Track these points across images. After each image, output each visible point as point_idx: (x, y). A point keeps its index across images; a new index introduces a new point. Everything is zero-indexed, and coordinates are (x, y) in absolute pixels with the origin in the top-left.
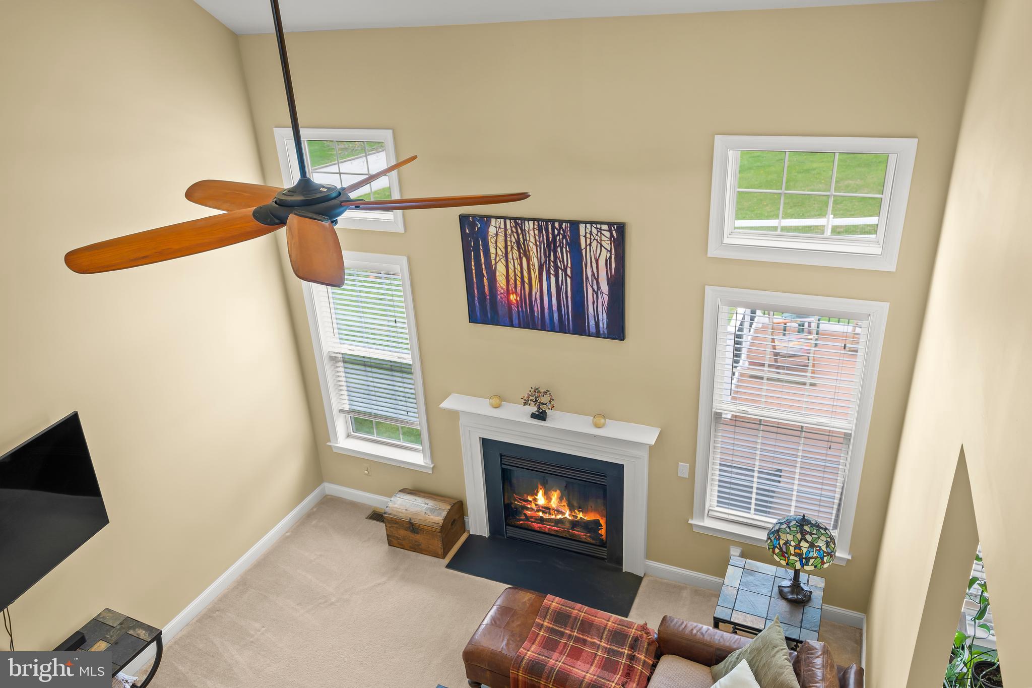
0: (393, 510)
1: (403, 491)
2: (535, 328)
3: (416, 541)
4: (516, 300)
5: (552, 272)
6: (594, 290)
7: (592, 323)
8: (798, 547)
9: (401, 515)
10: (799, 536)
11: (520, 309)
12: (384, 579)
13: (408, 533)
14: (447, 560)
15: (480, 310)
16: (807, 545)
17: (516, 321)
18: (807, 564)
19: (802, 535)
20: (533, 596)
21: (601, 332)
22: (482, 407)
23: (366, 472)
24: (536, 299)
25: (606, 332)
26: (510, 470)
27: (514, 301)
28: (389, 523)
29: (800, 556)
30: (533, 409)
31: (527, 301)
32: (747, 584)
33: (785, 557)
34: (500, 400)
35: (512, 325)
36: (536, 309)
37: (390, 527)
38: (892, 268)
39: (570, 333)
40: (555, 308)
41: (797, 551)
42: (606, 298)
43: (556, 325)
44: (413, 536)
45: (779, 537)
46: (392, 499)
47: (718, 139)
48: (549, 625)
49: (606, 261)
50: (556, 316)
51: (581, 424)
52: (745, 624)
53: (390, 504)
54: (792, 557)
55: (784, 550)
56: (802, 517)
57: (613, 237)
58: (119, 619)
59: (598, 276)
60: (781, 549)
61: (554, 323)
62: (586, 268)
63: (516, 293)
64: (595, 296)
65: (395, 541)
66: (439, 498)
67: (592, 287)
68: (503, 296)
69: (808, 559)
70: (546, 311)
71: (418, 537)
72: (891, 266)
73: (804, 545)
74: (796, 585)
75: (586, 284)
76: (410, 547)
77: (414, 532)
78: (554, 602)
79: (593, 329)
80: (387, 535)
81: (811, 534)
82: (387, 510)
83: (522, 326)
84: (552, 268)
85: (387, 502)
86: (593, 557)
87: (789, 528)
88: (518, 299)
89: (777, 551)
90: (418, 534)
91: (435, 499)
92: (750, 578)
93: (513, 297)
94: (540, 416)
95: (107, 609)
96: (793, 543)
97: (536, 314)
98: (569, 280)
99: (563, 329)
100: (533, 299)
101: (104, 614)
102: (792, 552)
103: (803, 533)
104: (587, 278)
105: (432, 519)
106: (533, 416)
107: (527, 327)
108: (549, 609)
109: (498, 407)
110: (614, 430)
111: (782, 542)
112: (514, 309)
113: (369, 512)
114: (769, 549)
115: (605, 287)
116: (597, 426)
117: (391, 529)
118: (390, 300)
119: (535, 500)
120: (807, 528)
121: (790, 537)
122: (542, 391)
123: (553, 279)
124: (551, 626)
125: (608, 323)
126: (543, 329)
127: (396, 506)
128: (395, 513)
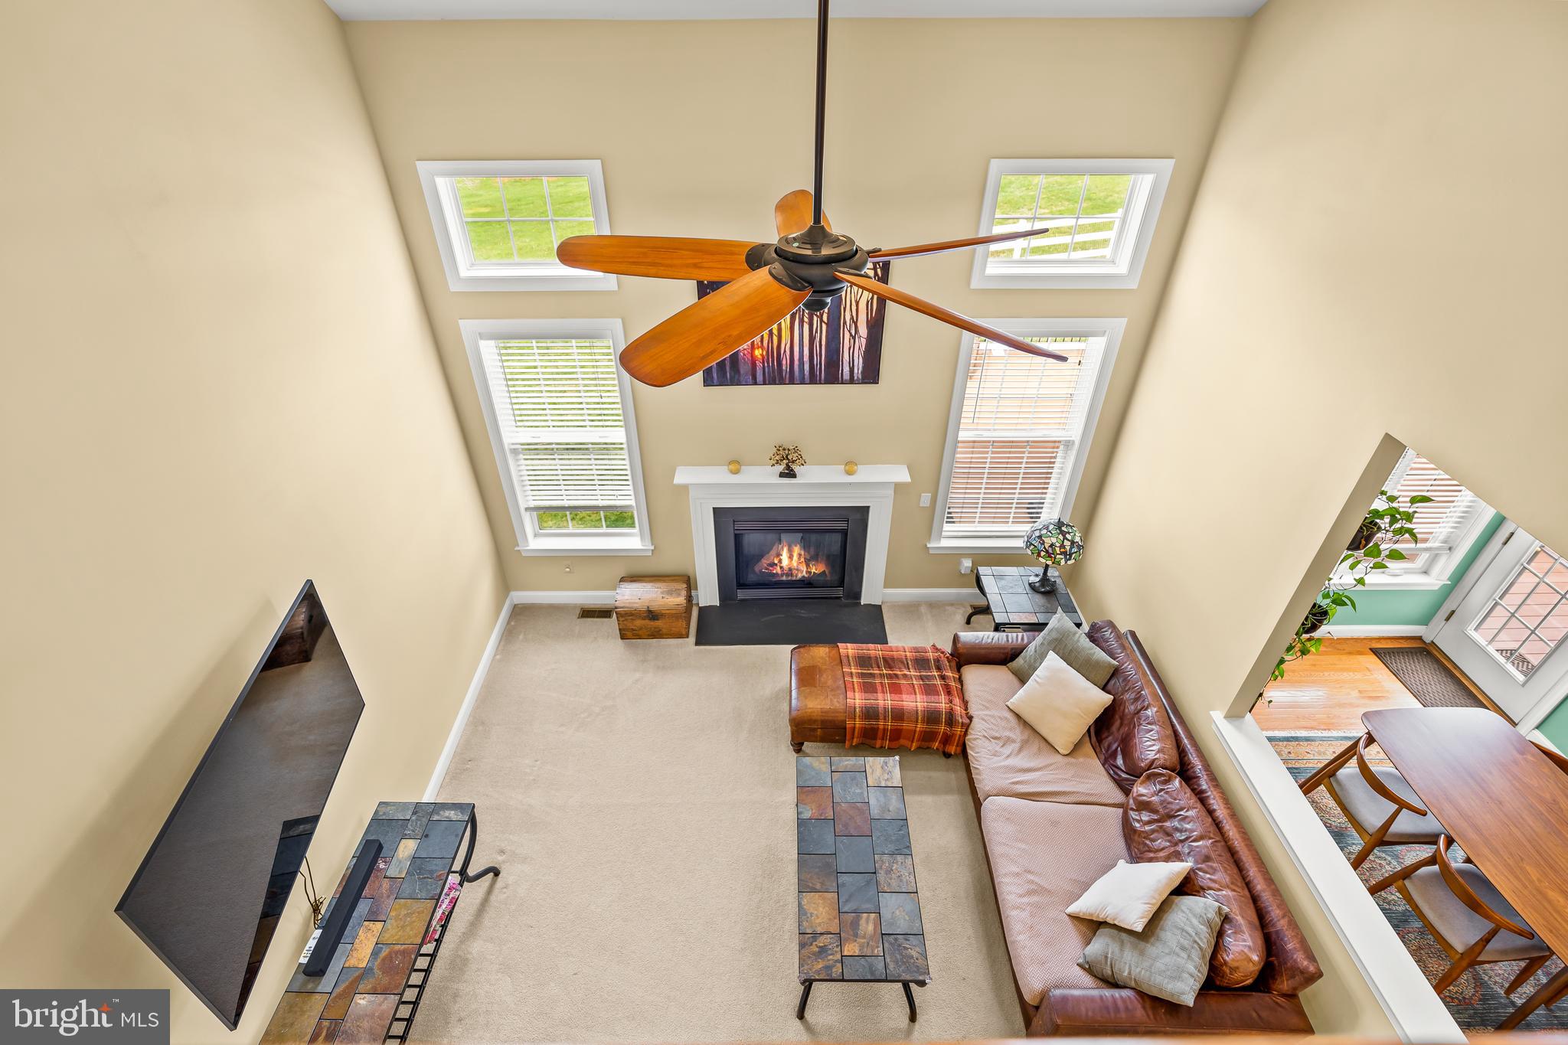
0: (624, 603)
1: (622, 580)
2: (782, 382)
3: (655, 628)
4: (762, 355)
5: (806, 320)
6: (851, 335)
7: (846, 369)
8: (1062, 546)
9: (635, 605)
10: (1061, 537)
11: (766, 364)
12: (637, 675)
13: (647, 622)
14: (692, 639)
15: (717, 371)
16: (1069, 543)
17: (760, 378)
18: (1070, 559)
19: (1063, 535)
20: (827, 650)
21: (856, 378)
22: (719, 475)
23: (568, 570)
24: (785, 351)
25: (860, 377)
26: (742, 534)
27: (759, 357)
28: (622, 617)
29: (1064, 553)
30: (781, 468)
31: (774, 355)
32: (1003, 588)
33: (1051, 557)
34: (736, 465)
35: (755, 383)
36: (784, 362)
37: (623, 621)
38: (1135, 287)
39: (821, 384)
40: (806, 358)
41: (1062, 550)
42: (864, 341)
43: (806, 377)
44: (652, 623)
45: (1044, 541)
46: (617, 591)
47: (995, 164)
48: (857, 671)
49: (868, 302)
50: (807, 367)
51: (834, 474)
52: (1022, 622)
53: (619, 597)
54: (1058, 556)
55: (1050, 551)
56: (1057, 521)
57: (878, 275)
58: (408, 809)
59: (857, 319)
60: (1047, 552)
61: (804, 375)
62: (845, 312)
63: (762, 347)
64: (852, 341)
65: (629, 634)
66: (667, 578)
67: (849, 331)
68: (746, 352)
69: (1071, 555)
70: (796, 362)
71: (659, 623)
72: (1133, 285)
73: (1066, 543)
74: (1045, 579)
75: (844, 326)
76: (649, 635)
77: (654, 620)
78: (848, 649)
79: (846, 376)
80: (620, 630)
81: (1069, 533)
82: (617, 604)
83: (767, 382)
84: (806, 315)
85: (614, 596)
86: (831, 598)
87: (1050, 531)
88: (764, 353)
89: (1043, 554)
90: (658, 620)
91: (664, 581)
92: (1003, 583)
93: (758, 353)
94: (789, 474)
95: (381, 803)
96: (1058, 545)
97: (784, 368)
98: (824, 326)
99: (813, 380)
100: (782, 352)
101: (382, 810)
102: (1058, 552)
103: (1064, 534)
104: (845, 323)
105: (673, 602)
106: (782, 475)
107: (773, 382)
108: (848, 657)
109: (737, 473)
110: (865, 474)
111: (1047, 546)
112: (759, 365)
113: (578, 612)
114: (1032, 553)
115: (863, 330)
116: (849, 473)
117: (625, 622)
118: (593, 373)
119: (780, 561)
120: (1064, 529)
121: (1054, 540)
122: (791, 448)
123: (806, 327)
124: (860, 671)
125: (863, 367)
126: (792, 382)
127: (626, 597)
128: (627, 605)
